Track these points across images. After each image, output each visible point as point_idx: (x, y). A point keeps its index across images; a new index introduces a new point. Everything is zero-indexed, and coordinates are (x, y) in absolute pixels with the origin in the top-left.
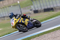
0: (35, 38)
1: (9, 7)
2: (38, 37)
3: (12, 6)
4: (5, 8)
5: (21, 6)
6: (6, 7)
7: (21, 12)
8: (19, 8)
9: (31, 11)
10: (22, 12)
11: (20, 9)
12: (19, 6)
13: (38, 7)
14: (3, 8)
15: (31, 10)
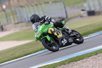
0: (90, 58)
1: (47, 4)
2: (96, 56)
3: (50, 3)
4: (39, 6)
5: (65, 3)
6: (41, 4)
7: (66, 12)
8: (63, 7)
9: (82, 12)
10: (68, 13)
11: (65, 8)
12: (64, 3)
13: (94, 6)
14: (36, 5)
15: (83, 10)
